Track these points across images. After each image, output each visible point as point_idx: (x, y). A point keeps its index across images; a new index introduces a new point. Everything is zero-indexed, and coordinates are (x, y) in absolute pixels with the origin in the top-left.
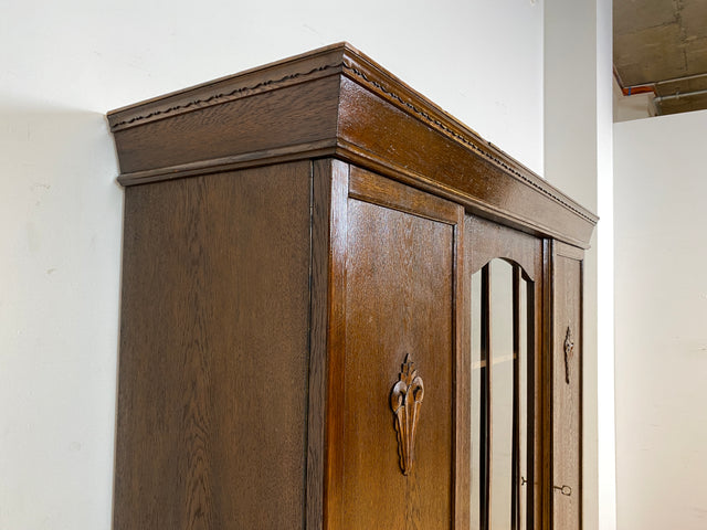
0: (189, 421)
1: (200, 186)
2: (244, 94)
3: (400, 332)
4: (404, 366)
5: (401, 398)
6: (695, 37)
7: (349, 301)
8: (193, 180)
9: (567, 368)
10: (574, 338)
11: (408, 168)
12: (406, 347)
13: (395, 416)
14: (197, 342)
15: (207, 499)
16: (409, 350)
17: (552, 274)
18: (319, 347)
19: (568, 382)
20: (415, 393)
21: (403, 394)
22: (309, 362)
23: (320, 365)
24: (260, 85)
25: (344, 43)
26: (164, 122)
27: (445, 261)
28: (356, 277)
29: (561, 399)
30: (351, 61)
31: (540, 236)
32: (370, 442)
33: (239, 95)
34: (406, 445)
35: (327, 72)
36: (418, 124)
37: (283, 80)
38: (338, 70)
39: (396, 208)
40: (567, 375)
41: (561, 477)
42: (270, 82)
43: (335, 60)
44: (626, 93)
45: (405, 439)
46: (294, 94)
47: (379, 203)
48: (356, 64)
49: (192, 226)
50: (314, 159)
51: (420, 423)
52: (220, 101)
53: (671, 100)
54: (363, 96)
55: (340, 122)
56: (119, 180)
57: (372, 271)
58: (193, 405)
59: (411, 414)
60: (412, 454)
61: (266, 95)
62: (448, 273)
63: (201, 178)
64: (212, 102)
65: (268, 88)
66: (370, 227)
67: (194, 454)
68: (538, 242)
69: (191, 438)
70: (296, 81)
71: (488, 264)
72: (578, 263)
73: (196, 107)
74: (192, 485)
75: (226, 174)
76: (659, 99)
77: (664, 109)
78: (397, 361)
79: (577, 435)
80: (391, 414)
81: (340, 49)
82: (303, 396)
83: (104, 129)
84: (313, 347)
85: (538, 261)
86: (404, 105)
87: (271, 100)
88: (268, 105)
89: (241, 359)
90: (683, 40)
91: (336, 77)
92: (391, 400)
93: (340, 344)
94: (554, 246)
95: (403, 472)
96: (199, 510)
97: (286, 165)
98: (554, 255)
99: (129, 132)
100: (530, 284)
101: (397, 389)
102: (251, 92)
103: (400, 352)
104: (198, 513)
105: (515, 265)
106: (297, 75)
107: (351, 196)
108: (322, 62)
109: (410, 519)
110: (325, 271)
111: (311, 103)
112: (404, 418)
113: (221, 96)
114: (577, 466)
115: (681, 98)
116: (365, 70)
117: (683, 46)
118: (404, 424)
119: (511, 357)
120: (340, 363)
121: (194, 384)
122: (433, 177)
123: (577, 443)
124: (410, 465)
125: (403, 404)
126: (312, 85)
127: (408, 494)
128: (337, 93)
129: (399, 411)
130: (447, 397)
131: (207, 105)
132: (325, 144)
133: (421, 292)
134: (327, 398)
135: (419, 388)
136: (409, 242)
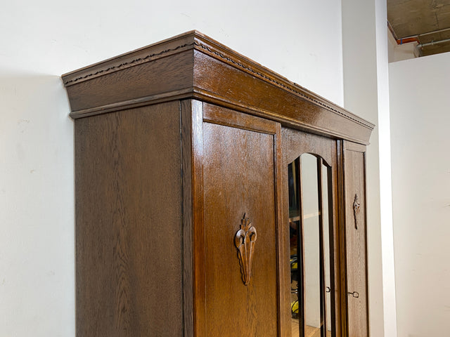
0: (116, 257)
1: (117, 118)
2: (139, 62)
3: (240, 201)
4: (243, 221)
5: (241, 239)
6: (442, 5)
7: (205, 182)
8: (113, 114)
9: (355, 220)
10: (360, 201)
11: (241, 102)
12: (244, 209)
13: (238, 250)
14: (119, 210)
15: (128, 301)
16: (246, 211)
17: (343, 162)
18: (188, 210)
19: (356, 228)
20: (251, 236)
21: (242, 237)
22: (183, 219)
23: (189, 221)
24: (148, 57)
25: (194, 31)
26: (95, 80)
27: (269, 157)
28: (210, 169)
29: (352, 239)
30: (199, 41)
31: (335, 139)
32: (222, 265)
33: (137, 63)
34: (246, 267)
35: (186, 48)
36: (246, 75)
37: (161, 53)
38: (191, 47)
39: (235, 126)
40: (356, 224)
41: (353, 287)
42: (153, 55)
43: (189, 41)
44: (399, 43)
45: (245, 264)
46: (168, 61)
47: (224, 124)
48: (202, 43)
49: (114, 142)
50: (181, 100)
51: (255, 254)
52: (126, 66)
53: (428, 46)
54: (209, 61)
55: (195, 77)
56: (71, 116)
57: (220, 165)
58: (118, 247)
59: (248, 249)
60: (250, 273)
61: (153, 62)
62: (271, 164)
63: (117, 113)
64: (122, 68)
65: (153, 58)
66: (218, 139)
67: (120, 276)
68: (334, 142)
69: (118, 266)
70: (168, 54)
71: (299, 157)
72: (362, 154)
73: (112, 71)
74: (120, 294)
75: (132, 110)
76: (420, 46)
77: (424, 52)
78: (238, 217)
79: (364, 261)
80: (235, 249)
81: (192, 34)
82: (180, 239)
83: (60, 85)
84: (184, 210)
85: (334, 154)
86: (236, 65)
87: (156, 65)
88: (153, 69)
89: (145, 219)
90: (435, 7)
91: (191, 51)
92: (235, 240)
93: (201, 208)
94: (344, 144)
95: (244, 283)
96: (124, 308)
97: (165, 104)
98: (345, 150)
99: (75, 86)
100: (329, 168)
101: (239, 234)
102: (143, 61)
103: (240, 212)
104: (124, 310)
105: (319, 157)
106: (169, 50)
107: (204, 121)
108: (182, 42)
109: (250, 311)
110: (190, 166)
111: (178, 66)
112: (244, 251)
113: (126, 64)
114: (365, 280)
115: (435, 45)
116: (209, 46)
117: (434, 11)
118: (244, 255)
119: (317, 214)
120: (201, 219)
121: (118, 235)
122: (258, 106)
123: (364, 266)
124: (249, 278)
125: (243, 243)
126: (177, 56)
127: (248, 296)
128: (192, 60)
129: (240, 247)
130: (272, 238)
131: (118, 69)
132: (186, 91)
133: (253, 176)
134: (194, 240)
135: (253, 233)
136: (245, 146)
